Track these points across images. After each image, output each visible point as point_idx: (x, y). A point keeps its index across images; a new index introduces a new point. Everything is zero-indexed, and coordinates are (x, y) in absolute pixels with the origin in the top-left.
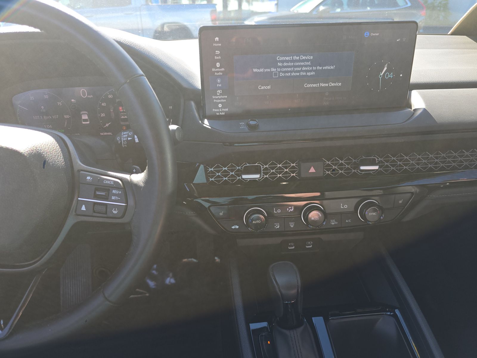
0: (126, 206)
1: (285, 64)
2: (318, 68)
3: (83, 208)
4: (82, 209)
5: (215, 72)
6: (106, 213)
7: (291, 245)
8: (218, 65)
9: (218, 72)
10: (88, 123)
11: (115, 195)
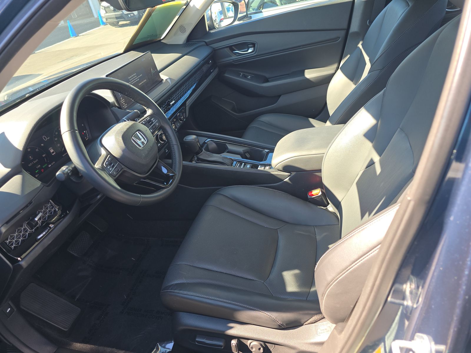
2: (139, 77)
10: (55, 153)
11: (153, 120)
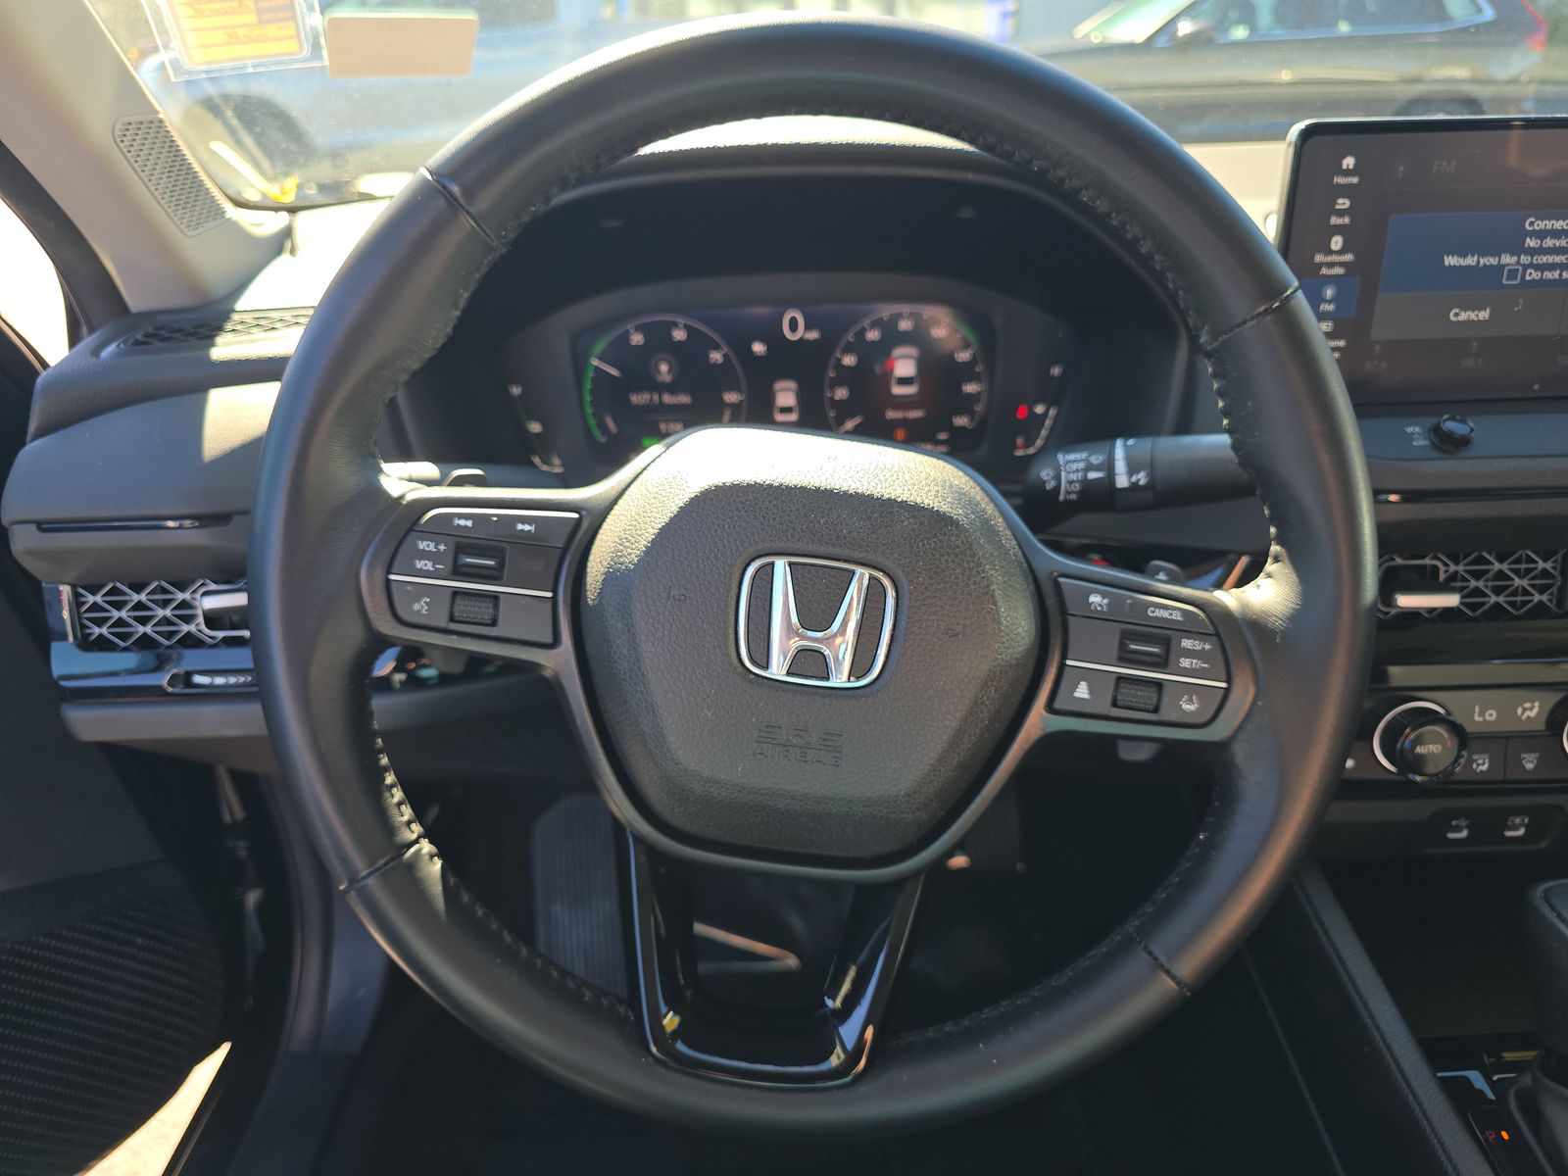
0: (1227, 691)
1: (1549, 242)
3: (1082, 691)
4: (1076, 694)
5: (1322, 264)
6: (1156, 710)
7: (1457, 826)
8: (1337, 243)
9: (1331, 265)
10: (794, 418)
11: (1190, 654)
